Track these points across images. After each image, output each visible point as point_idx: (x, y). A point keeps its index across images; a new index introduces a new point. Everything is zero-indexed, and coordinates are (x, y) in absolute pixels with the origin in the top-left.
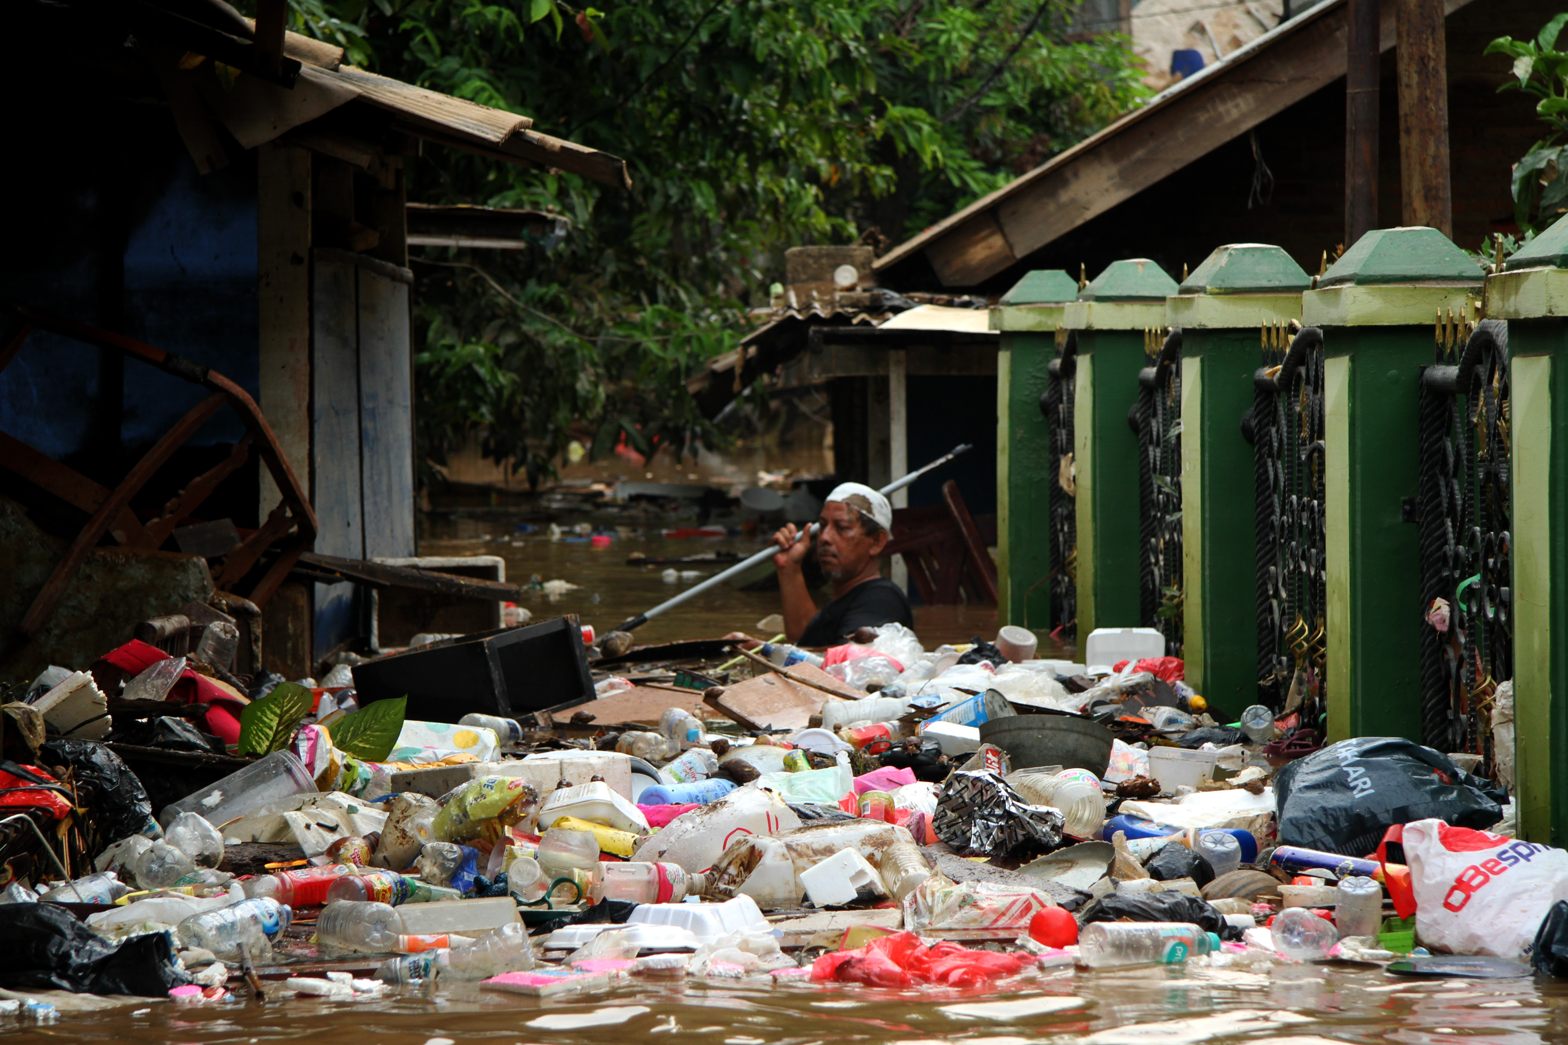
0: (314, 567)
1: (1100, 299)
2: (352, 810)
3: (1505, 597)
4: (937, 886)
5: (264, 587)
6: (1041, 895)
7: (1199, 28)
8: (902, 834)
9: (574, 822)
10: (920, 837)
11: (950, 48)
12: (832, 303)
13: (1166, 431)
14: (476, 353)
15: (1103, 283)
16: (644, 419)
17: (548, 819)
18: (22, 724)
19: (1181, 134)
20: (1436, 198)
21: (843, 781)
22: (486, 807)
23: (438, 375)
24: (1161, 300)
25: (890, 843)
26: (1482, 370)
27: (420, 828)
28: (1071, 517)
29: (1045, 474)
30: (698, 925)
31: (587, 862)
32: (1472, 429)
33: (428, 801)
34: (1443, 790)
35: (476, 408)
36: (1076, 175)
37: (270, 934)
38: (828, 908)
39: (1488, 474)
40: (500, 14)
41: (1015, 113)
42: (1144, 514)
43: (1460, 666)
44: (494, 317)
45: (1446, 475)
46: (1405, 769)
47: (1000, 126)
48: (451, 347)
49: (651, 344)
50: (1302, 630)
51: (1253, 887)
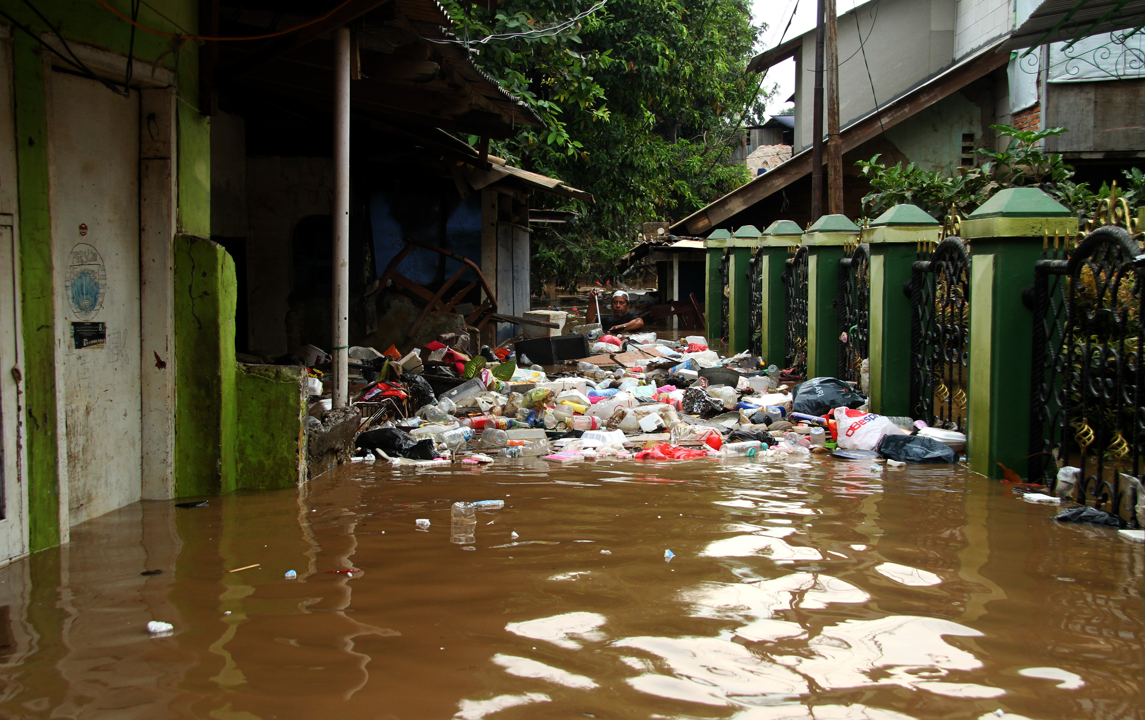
0: (497, 318)
1: (737, 238)
2: (497, 397)
3: (866, 333)
4: (682, 426)
5: (481, 324)
6: (716, 430)
7: (766, 163)
8: (672, 407)
9: (567, 402)
10: (678, 408)
11: (693, 167)
12: (656, 239)
13: (757, 278)
14: (552, 254)
15: (738, 233)
16: (602, 273)
17: (558, 401)
18: (395, 368)
19: (762, 189)
20: (839, 209)
21: (653, 389)
22: (538, 397)
23: (541, 261)
24: (756, 238)
25: (667, 411)
26: (859, 260)
27: (518, 403)
28: (728, 304)
29: (720, 291)
30: (604, 439)
31: (569, 415)
32: (855, 278)
33: (520, 394)
34: (846, 394)
35: (553, 271)
36: (730, 201)
37: (467, 440)
38: (647, 432)
39: (861, 293)
40: (560, 155)
41: (712, 186)
42: (750, 304)
43: (850, 354)
44: (559, 243)
45: (847, 293)
46: (834, 388)
47: (708, 190)
48: (545, 253)
49: (603, 251)
50: (799, 341)
51: (784, 426)
